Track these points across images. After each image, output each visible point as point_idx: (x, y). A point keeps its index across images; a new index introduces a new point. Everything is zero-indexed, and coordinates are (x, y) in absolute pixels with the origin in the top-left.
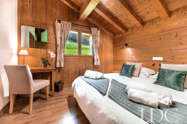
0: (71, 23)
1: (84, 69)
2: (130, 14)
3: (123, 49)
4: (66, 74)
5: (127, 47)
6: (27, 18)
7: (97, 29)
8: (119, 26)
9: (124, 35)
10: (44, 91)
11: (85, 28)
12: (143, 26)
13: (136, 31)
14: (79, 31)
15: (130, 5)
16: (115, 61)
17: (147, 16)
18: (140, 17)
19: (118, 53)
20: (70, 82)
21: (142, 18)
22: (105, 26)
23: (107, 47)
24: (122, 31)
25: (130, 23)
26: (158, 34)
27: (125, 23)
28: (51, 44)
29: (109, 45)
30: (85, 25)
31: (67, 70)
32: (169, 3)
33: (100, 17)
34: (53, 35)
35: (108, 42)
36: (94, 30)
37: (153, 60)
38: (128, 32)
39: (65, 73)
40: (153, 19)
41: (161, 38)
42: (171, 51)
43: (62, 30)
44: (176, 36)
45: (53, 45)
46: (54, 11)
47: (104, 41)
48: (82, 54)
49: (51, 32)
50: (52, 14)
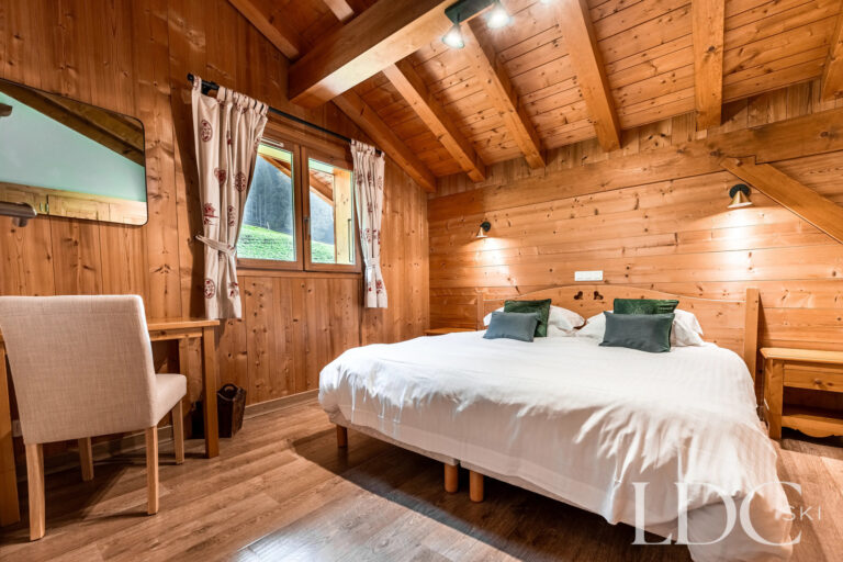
0: (266, 107)
1: (324, 328)
2: (515, 112)
3: (472, 241)
4: (245, 353)
5: (489, 237)
6: (17, 37)
7: (372, 149)
8: (464, 151)
9: (478, 186)
10: (137, 448)
11: (323, 138)
12: (547, 164)
13: (520, 177)
14: (296, 147)
15: (519, 81)
16: (440, 289)
17: (562, 131)
18: (541, 129)
19: (450, 259)
20: (268, 388)
21: (545, 136)
22: (403, 141)
23: (407, 230)
24: (470, 171)
25: (505, 145)
26: (590, 196)
27: (485, 143)
28: (165, 199)
29: (416, 227)
30: (319, 124)
31: (252, 334)
32: (625, 105)
33: (391, 101)
34: (172, 154)
35: (413, 210)
36: (362, 153)
37: (576, 279)
38: (490, 178)
39: (241, 349)
40: (576, 144)
41: (600, 211)
42: (624, 251)
43: (225, 134)
44: (636, 208)
45: (179, 207)
46: (172, 25)
47: (398, 206)
48: (313, 261)
49: (161, 139)
50: (166, 43)
